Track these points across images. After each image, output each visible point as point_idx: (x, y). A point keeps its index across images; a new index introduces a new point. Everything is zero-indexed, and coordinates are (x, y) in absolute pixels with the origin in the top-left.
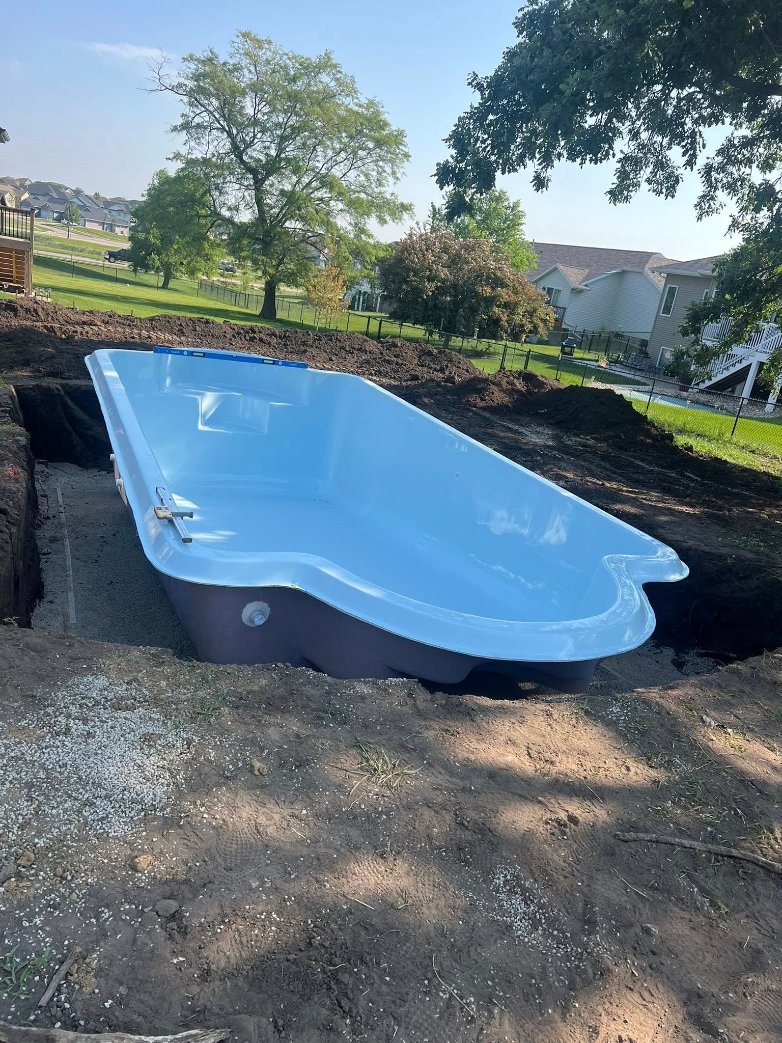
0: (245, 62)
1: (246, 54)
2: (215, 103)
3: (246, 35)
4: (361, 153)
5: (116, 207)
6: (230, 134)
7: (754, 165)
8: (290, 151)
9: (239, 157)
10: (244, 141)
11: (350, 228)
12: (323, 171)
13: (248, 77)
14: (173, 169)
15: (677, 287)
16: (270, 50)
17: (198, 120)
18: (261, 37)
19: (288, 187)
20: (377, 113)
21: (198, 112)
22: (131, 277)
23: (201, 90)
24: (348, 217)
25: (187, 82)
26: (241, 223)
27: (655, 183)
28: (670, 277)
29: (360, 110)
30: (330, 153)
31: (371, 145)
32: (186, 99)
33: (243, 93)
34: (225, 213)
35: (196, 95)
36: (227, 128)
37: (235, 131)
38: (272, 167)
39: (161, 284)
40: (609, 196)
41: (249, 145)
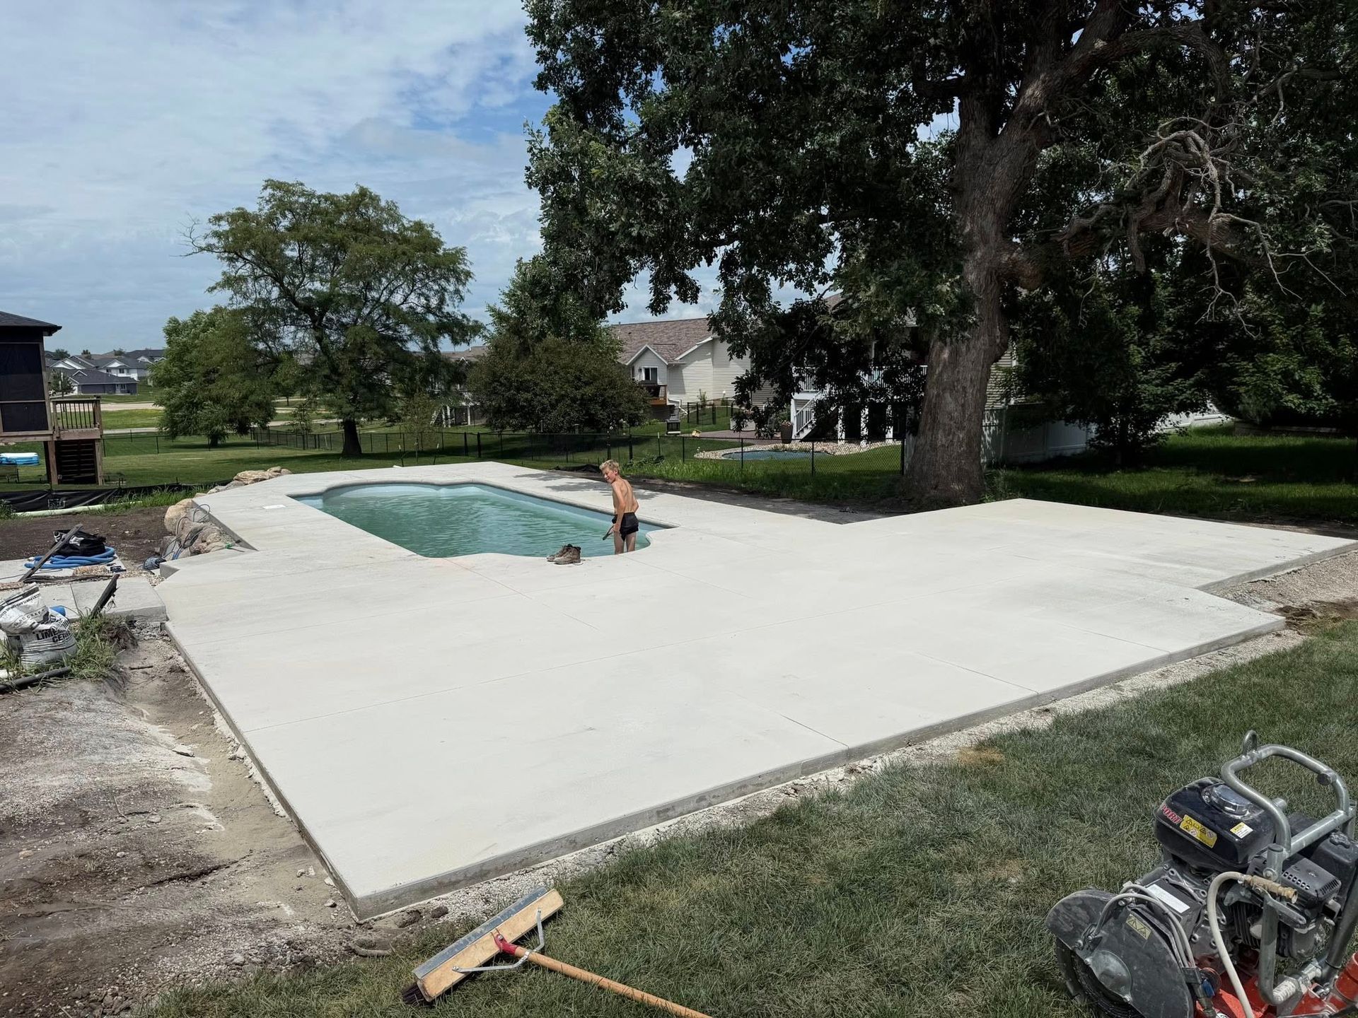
9: (290, 298)
10: (292, 283)
17: (240, 273)
35: (233, 251)
38: (328, 303)
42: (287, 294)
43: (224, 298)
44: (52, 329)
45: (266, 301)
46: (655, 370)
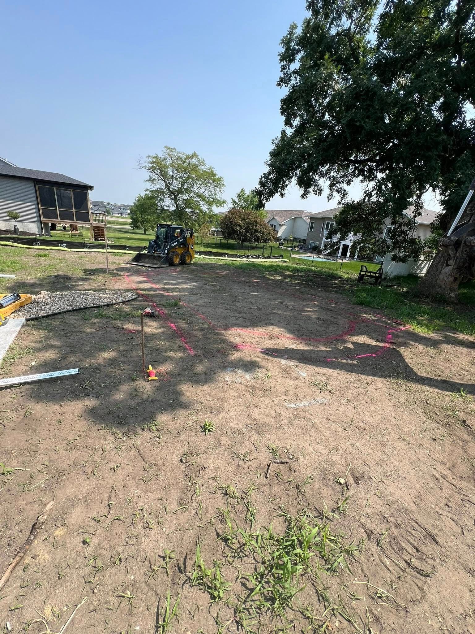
0: (168, 156)
1: (168, 154)
2: (159, 171)
3: (167, 147)
4: (209, 185)
5: (122, 208)
6: (165, 182)
7: (345, 184)
9: (168, 189)
10: (169, 183)
11: (207, 210)
12: (197, 192)
13: (169, 162)
14: (145, 194)
15: (314, 221)
16: (176, 152)
17: (154, 177)
18: (173, 148)
19: (185, 198)
20: (213, 171)
21: (154, 175)
22: (132, 231)
24: (206, 206)
25: (148, 164)
26: (171, 211)
27: (315, 191)
28: (312, 218)
29: (207, 170)
30: (198, 186)
31: (211, 181)
32: (149, 171)
33: (168, 167)
34: (165, 208)
35: (153, 169)
36: (163, 179)
37: (166, 180)
38: (180, 191)
39: (143, 233)
41: (172, 185)
42: (168, 187)
43: (148, 185)
44: (91, 188)
45: (161, 189)
46: (275, 225)
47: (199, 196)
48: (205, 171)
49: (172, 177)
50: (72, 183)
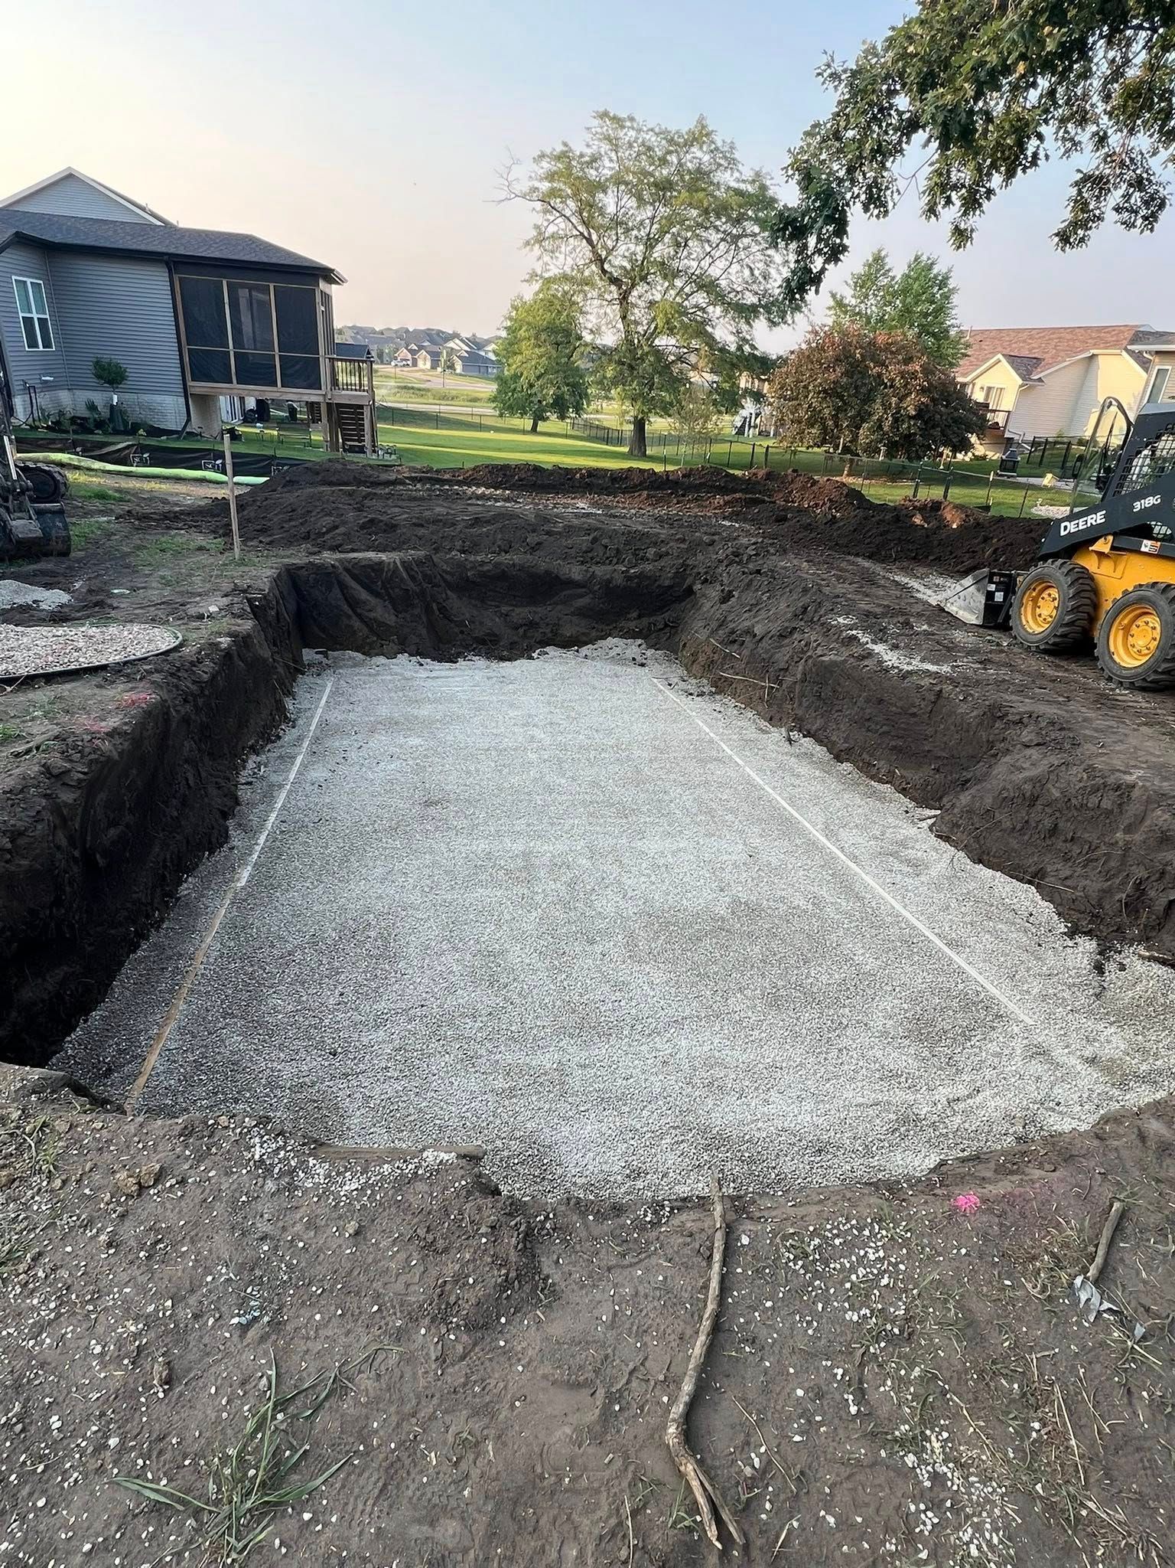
0: (605, 147)
1: (605, 139)
2: (571, 203)
3: (604, 115)
6: (589, 241)
8: (660, 251)
9: (601, 266)
10: (604, 246)
11: (731, 338)
12: (699, 271)
13: (607, 168)
14: (529, 292)
15: (1170, 368)
16: (633, 128)
17: (552, 229)
18: (623, 115)
19: (657, 297)
20: (763, 188)
21: (552, 218)
22: (500, 423)
23: (553, 193)
24: (728, 325)
25: (537, 184)
26: (604, 346)
27: (1127, 210)
28: (1160, 356)
29: (742, 186)
32: (538, 205)
33: (604, 188)
34: (587, 337)
35: (550, 200)
36: (586, 234)
37: (594, 237)
38: (639, 274)
39: (529, 427)
40: (1057, 239)
41: (610, 252)
42: (598, 260)
45: (576, 269)
46: (1001, 391)
47: (708, 285)
48: (739, 192)
49: (616, 222)
50: (274, 261)
